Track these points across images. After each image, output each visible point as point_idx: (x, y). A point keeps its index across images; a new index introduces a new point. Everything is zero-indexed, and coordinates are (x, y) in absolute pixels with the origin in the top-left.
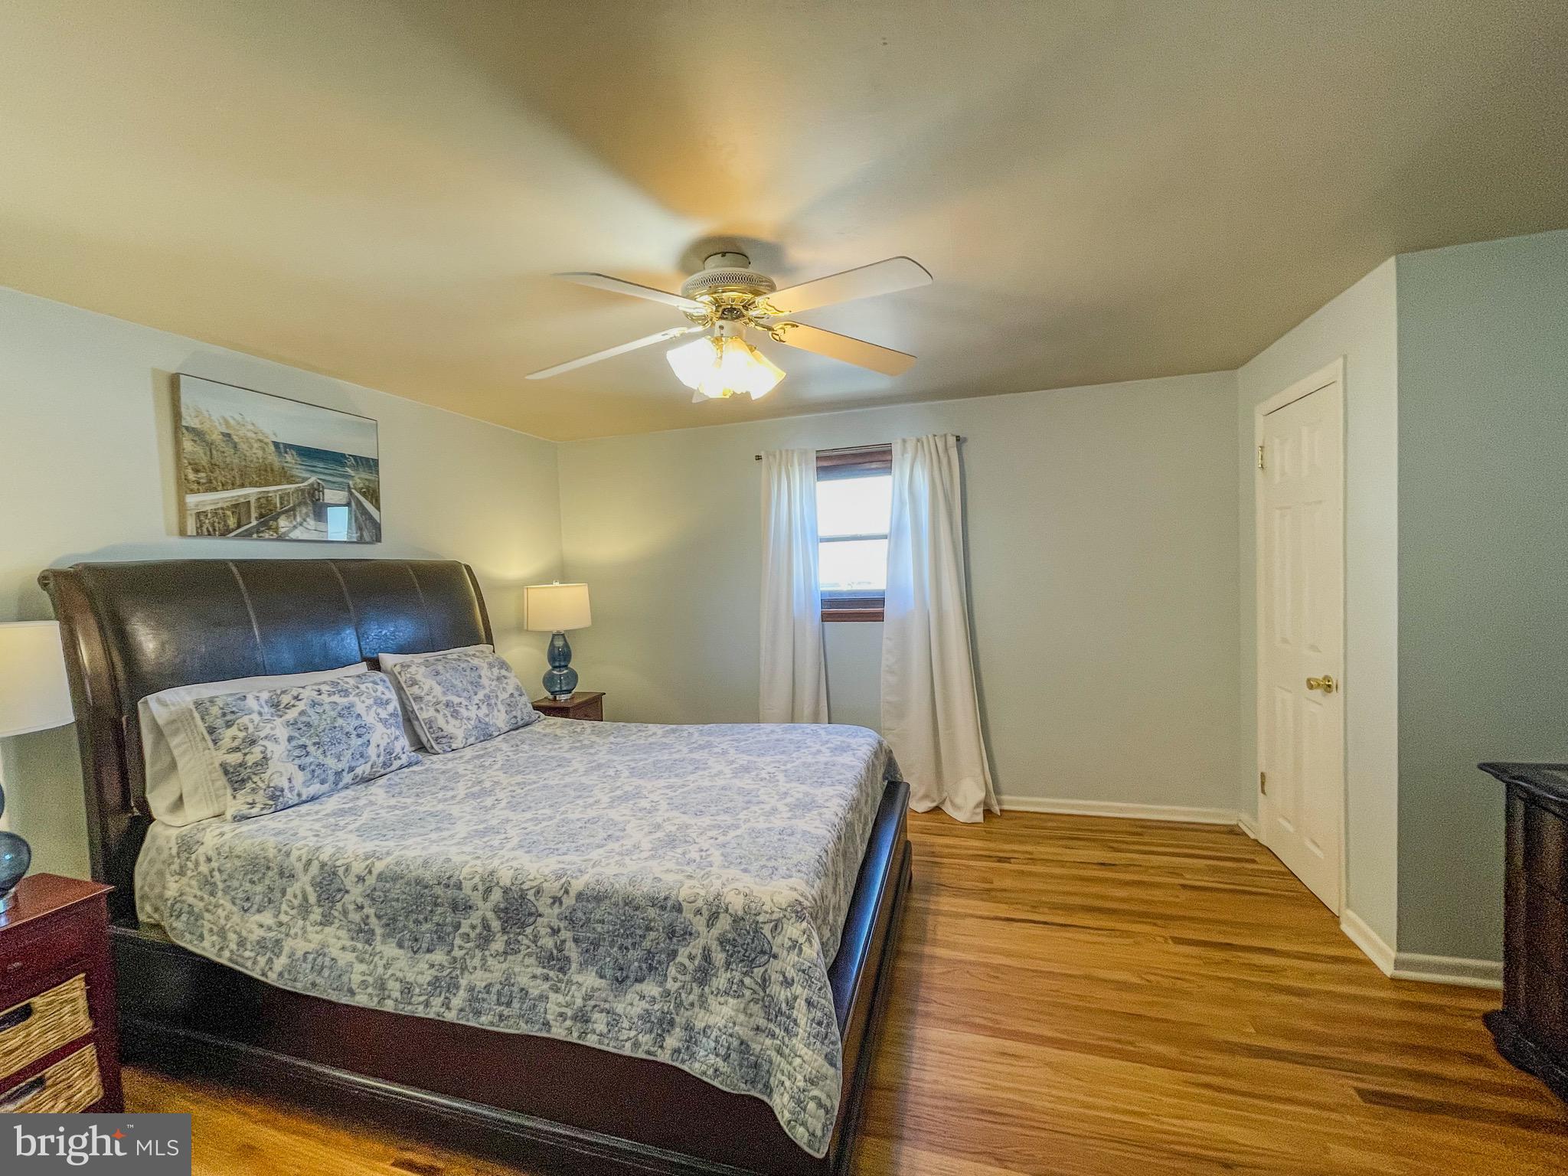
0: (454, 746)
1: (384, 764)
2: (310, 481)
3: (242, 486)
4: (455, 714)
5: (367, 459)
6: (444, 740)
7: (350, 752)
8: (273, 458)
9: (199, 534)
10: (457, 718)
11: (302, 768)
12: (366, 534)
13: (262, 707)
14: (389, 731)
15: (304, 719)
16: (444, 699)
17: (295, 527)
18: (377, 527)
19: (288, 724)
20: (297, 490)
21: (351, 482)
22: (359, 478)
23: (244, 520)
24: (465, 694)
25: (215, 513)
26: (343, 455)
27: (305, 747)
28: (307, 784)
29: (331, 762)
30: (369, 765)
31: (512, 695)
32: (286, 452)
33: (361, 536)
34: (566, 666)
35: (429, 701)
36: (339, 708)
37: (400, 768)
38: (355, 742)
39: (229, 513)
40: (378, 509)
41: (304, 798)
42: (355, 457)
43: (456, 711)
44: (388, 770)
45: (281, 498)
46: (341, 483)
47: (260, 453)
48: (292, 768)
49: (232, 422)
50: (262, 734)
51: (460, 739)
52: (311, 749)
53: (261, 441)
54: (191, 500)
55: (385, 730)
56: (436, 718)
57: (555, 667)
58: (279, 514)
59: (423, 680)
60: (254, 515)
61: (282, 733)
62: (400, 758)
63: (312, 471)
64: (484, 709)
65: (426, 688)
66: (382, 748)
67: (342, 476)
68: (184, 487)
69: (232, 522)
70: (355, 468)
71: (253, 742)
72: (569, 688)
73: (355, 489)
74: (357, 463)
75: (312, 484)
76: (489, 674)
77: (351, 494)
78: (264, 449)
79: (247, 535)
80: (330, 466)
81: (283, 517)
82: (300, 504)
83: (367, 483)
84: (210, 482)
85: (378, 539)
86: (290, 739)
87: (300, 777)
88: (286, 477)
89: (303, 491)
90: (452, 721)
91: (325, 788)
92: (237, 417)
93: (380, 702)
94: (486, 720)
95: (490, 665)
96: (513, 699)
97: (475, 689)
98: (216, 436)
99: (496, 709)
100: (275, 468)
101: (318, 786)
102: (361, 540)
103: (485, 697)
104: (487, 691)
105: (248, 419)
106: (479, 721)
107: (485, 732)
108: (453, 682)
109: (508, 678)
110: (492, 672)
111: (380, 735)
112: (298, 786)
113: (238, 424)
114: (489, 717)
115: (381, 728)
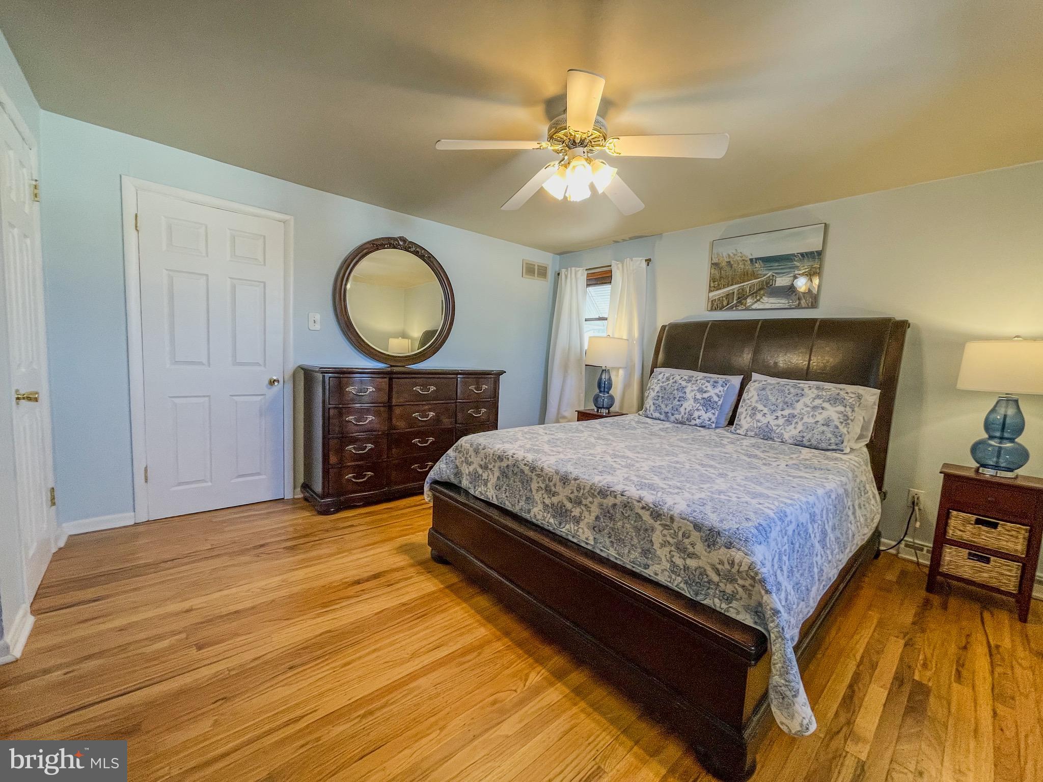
0: (738, 431)
1: (687, 419)
2: (768, 275)
3: (732, 285)
6: (739, 427)
7: (672, 406)
8: (749, 267)
9: (712, 310)
11: (654, 404)
12: (802, 303)
14: (695, 405)
15: (667, 386)
17: (756, 302)
20: (759, 282)
23: (730, 302)
24: (773, 408)
25: (719, 299)
26: (793, 255)
27: (659, 396)
28: (655, 411)
29: (663, 406)
32: (756, 263)
33: (799, 303)
37: (696, 425)
38: (676, 402)
39: (724, 299)
41: (654, 417)
42: (802, 254)
43: (754, 414)
44: (690, 423)
45: (750, 287)
47: (742, 267)
49: (732, 255)
51: (744, 429)
52: (660, 398)
53: (743, 260)
54: (711, 294)
55: (693, 403)
56: (742, 413)
57: (991, 438)
58: (748, 296)
59: (752, 391)
60: (735, 298)
61: (657, 389)
62: (695, 420)
63: (771, 269)
64: (781, 421)
65: (750, 395)
66: (687, 411)
68: (710, 291)
69: (725, 303)
72: (1010, 468)
73: (799, 274)
75: (769, 277)
76: (809, 402)
77: (796, 278)
78: (745, 265)
79: (731, 308)
80: (782, 264)
81: (750, 297)
82: (760, 290)
83: (809, 268)
84: (719, 285)
86: (658, 392)
87: (653, 408)
88: (754, 276)
89: (763, 281)
90: (748, 419)
91: (662, 417)
92: (734, 252)
93: (701, 391)
94: (775, 428)
95: (818, 397)
96: (814, 425)
97: (785, 406)
98: (724, 264)
99: (793, 426)
100: (749, 273)
101: (659, 415)
102: (799, 307)
103: (789, 414)
104: (796, 412)
105: (739, 251)
106: (767, 426)
107: (766, 435)
108: (770, 397)
109: (827, 410)
110: (813, 401)
111: (688, 405)
112: (651, 411)
113: (734, 255)
114: (781, 428)
115: (691, 401)
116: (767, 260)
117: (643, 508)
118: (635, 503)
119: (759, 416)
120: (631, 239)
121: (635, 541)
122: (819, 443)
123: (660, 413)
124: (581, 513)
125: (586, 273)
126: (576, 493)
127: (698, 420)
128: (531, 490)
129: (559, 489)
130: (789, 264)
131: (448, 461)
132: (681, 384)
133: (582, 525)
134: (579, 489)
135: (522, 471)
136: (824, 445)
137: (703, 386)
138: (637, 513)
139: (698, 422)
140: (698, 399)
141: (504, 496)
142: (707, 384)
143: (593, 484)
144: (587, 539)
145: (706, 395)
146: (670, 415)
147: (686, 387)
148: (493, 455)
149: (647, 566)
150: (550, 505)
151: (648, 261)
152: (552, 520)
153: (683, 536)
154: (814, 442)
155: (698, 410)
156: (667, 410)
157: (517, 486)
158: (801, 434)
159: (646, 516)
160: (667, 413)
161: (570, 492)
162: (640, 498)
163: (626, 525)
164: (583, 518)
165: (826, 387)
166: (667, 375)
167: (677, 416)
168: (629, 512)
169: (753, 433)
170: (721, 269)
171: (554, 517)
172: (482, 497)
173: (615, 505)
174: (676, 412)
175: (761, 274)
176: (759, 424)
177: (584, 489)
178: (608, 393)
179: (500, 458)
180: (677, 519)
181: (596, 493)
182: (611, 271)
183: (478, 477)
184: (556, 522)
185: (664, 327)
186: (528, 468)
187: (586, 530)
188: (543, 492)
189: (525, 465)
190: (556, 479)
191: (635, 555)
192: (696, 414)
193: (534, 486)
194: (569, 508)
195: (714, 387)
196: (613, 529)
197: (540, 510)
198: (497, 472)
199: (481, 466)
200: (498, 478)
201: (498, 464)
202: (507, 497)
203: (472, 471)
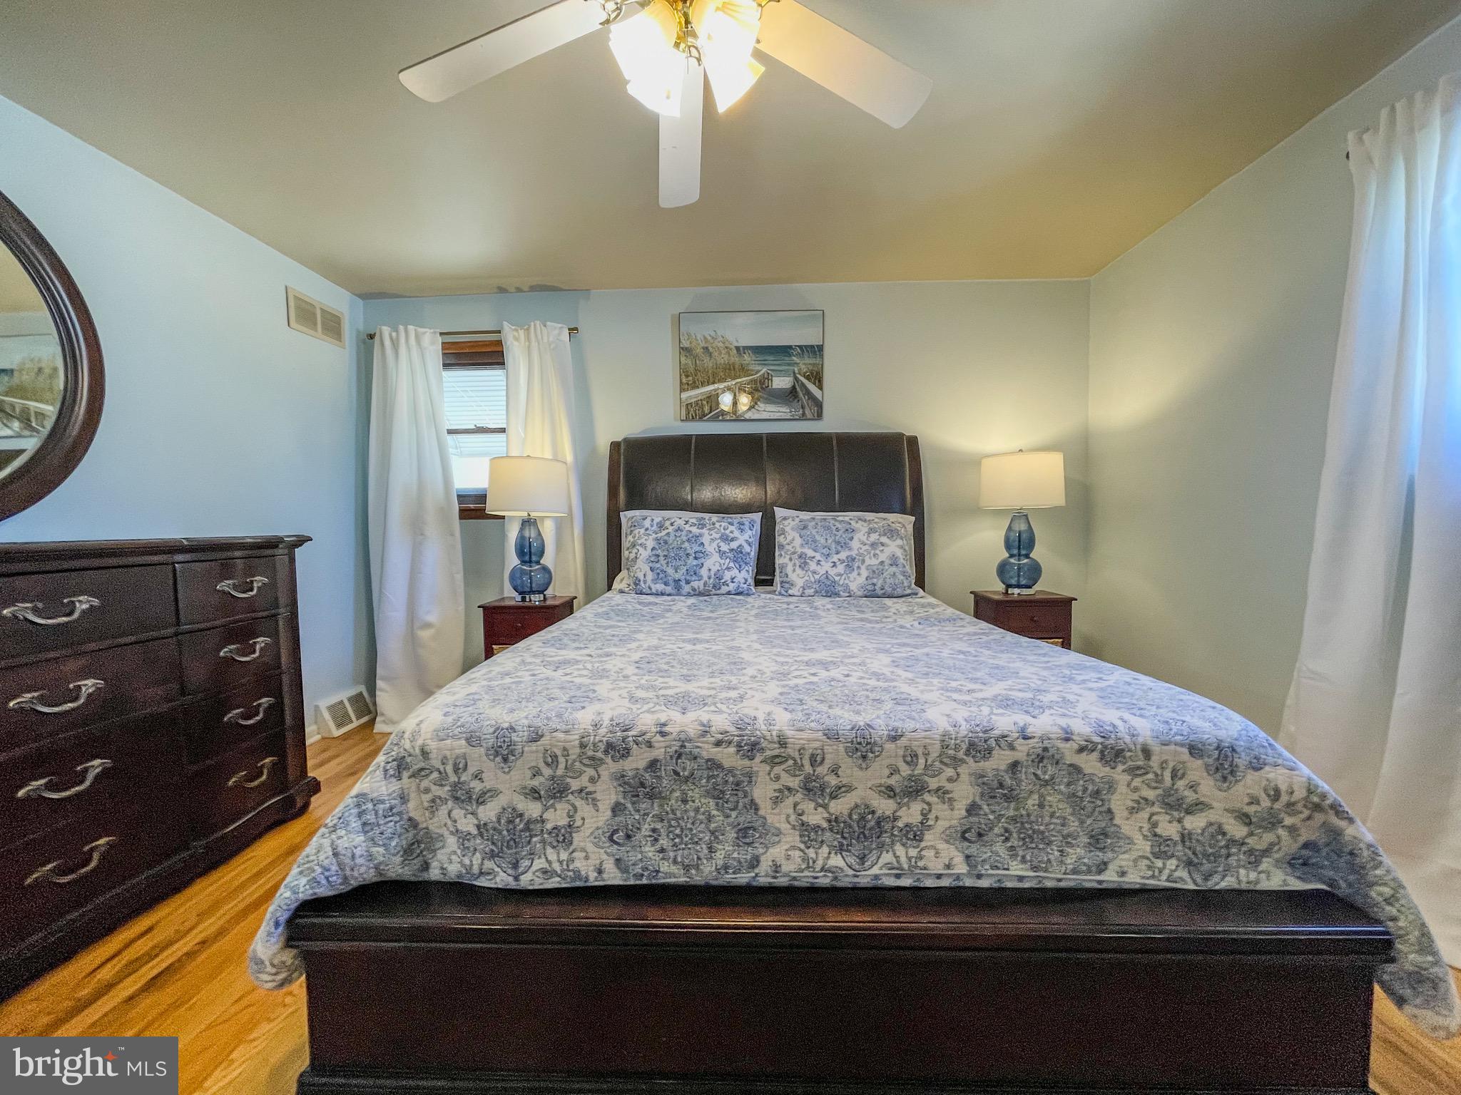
0: (790, 592)
1: (714, 586)
2: (762, 372)
3: (714, 383)
4: (804, 566)
5: (812, 347)
6: (787, 586)
7: (686, 568)
8: (735, 359)
9: (687, 420)
10: (803, 569)
11: (652, 569)
12: (808, 411)
13: (652, 526)
14: (723, 562)
15: (666, 538)
16: (799, 550)
17: (749, 409)
18: (819, 405)
19: (657, 539)
20: (751, 381)
21: (796, 369)
22: (804, 364)
23: (714, 408)
24: (826, 551)
25: (697, 403)
26: (790, 347)
27: (658, 556)
28: (655, 581)
29: (670, 571)
30: (702, 582)
31: (882, 562)
33: (804, 414)
34: (1027, 556)
35: (788, 550)
36: (691, 535)
37: (729, 593)
38: (691, 561)
39: (705, 402)
40: (821, 388)
41: (654, 591)
42: (800, 347)
43: (806, 563)
44: (718, 592)
46: (788, 370)
47: (726, 357)
48: (646, 568)
49: (709, 338)
50: (640, 542)
51: (798, 587)
52: (662, 558)
53: (727, 348)
54: (684, 395)
55: (719, 559)
56: (787, 564)
57: (1012, 556)
59: (790, 531)
61: (650, 543)
62: (728, 585)
64: (841, 568)
65: (789, 538)
66: (712, 573)
67: (789, 365)
68: (682, 390)
69: (706, 409)
70: (801, 355)
71: (634, 546)
72: (1030, 583)
73: (800, 374)
74: (803, 351)
75: (764, 374)
76: (864, 539)
77: (796, 378)
78: (729, 354)
83: (811, 367)
84: (694, 382)
85: (819, 416)
86: (653, 549)
87: (650, 576)
88: (744, 371)
89: (755, 381)
90: (799, 571)
91: (669, 589)
92: (713, 334)
93: (726, 539)
94: (837, 578)
95: (871, 531)
96: (881, 567)
97: (839, 548)
98: (699, 351)
99: (856, 572)
100: (737, 366)
101: (663, 586)
102: (803, 418)
103: (847, 558)
104: (854, 553)
105: (719, 334)
106: (827, 578)
107: (829, 590)
108: (818, 538)
109: (888, 546)
110: (869, 536)
111: (713, 563)
112: (649, 582)
113: (713, 338)
114: (843, 577)
115: (716, 557)
117: (1081, 750)
118: (1061, 745)
119: (813, 566)
120: (533, 288)
121: (1073, 825)
122: (894, 589)
123: (666, 584)
124: (924, 815)
125: (440, 340)
126: (905, 770)
127: (732, 585)
128: (754, 806)
129: (850, 771)
130: (786, 358)
131: (370, 817)
132: (690, 532)
133: (929, 838)
134: (911, 758)
135: (713, 765)
136: (899, 591)
137: (727, 532)
138: (1071, 765)
139: (732, 587)
140: (724, 552)
141: (649, 850)
142: (731, 528)
143: (945, 734)
144: (948, 867)
145: (734, 545)
146: (683, 583)
147: (701, 535)
148: (583, 746)
149: (1102, 867)
150: (825, 825)
151: (573, 330)
152: (836, 861)
153: (1174, 775)
154: (889, 590)
155: (728, 569)
156: (677, 576)
157: (697, 810)
158: (870, 582)
159: (1090, 764)
160: (677, 581)
161: (887, 772)
162: (1067, 733)
163: (1048, 798)
164: (930, 823)
165: (868, 519)
166: (657, 520)
167: (695, 584)
168: (1051, 770)
169: (813, 590)
170: (696, 357)
171: (841, 849)
172: (554, 883)
173: (1015, 765)
174: (694, 578)
175: (752, 370)
176: (817, 577)
177: (926, 755)
178: (538, 563)
179: (618, 750)
180: (1156, 748)
181: (961, 754)
182: (499, 343)
183: (527, 828)
184: (851, 860)
185: (615, 446)
186: (732, 750)
187: (942, 846)
188: (799, 796)
189: (718, 744)
190: (835, 753)
191: (1076, 854)
192: (727, 576)
193: (762, 791)
194: (888, 813)
195: (742, 531)
196: (1014, 820)
197: (793, 848)
198: (608, 794)
199: (534, 794)
200: (617, 809)
201: (610, 767)
202: (662, 850)
203: (494, 819)
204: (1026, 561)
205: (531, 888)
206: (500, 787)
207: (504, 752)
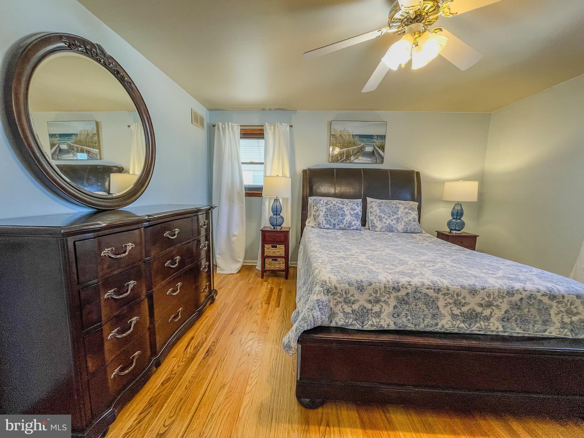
0: (376, 230)
1: (348, 227)
2: (361, 145)
3: (343, 148)
4: (381, 220)
5: (381, 136)
6: (374, 227)
7: (338, 220)
8: (352, 139)
9: (332, 162)
10: (381, 222)
11: (326, 220)
12: (378, 160)
13: (324, 203)
14: (352, 218)
15: (330, 208)
16: (379, 214)
17: (356, 159)
18: (382, 158)
19: (326, 208)
20: (357, 148)
21: (375, 144)
22: (378, 142)
23: (342, 158)
24: (389, 215)
25: (336, 156)
26: (373, 135)
27: (327, 215)
28: (326, 224)
29: (332, 220)
30: (344, 225)
31: (410, 220)
32: (355, 137)
33: (376, 162)
34: (460, 219)
35: (374, 214)
36: (339, 208)
37: (353, 229)
38: (340, 217)
39: (339, 156)
40: (384, 152)
41: (325, 227)
42: (377, 136)
43: (381, 219)
44: (349, 229)
45: (352, 151)
46: (371, 145)
47: (348, 139)
48: (323, 219)
49: (342, 131)
50: (320, 209)
51: (379, 228)
52: (329, 216)
53: (349, 135)
55: (350, 217)
56: (374, 219)
57: (453, 219)
58: (351, 155)
59: (375, 207)
60: (345, 156)
61: (324, 210)
62: (353, 226)
63: (363, 142)
64: (394, 222)
65: (374, 210)
66: (348, 222)
67: (372, 142)
68: (330, 151)
69: (339, 158)
70: (377, 139)
71: (318, 211)
72: (460, 229)
73: (376, 146)
74: (378, 137)
75: (362, 146)
76: (403, 211)
77: (375, 148)
78: (349, 137)
79: (342, 162)
80: (368, 139)
81: (353, 156)
82: (358, 152)
83: (380, 144)
85: (382, 162)
86: (325, 212)
87: (324, 222)
88: (355, 144)
89: (359, 148)
90: (379, 222)
91: (331, 227)
92: (344, 129)
93: (352, 209)
94: (393, 225)
95: (405, 208)
96: (409, 222)
97: (394, 214)
98: (338, 135)
99: (400, 223)
100: (352, 142)
101: (329, 226)
102: (376, 163)
103: (397, 218)
104: (399, 216)
105: (346, 129)
106: (390, 225)
107: (390, 229)
108: (386, 210)
109: (412, 214)
110: (404, 210)
111: (348, 218)
112: (324, 224)
113: (344, 131)
114: (396, 225)
115: (349, 216)
116: (362, 137)
117: (543, 295)
118: (537, 293)
119: (384, 220)
120: (276, 109)
121: (538, 318)
122: (415, 230)
123: (330, 225)
124: (491, 313)
125: (239, 128)
126: (487, 299)
127: (354, 226)
128: (438, 308)
129: (469, 299)
130: (371, 140)
131: (321, 307)
132: (339, 206)
133: (492, 320)
134: (489, 296)
135: (426, 295)
137: (353, 207)
138: (539, 300)
139: (355, 227)
140: (352, 214)
141: (404, 320)
142: (354, 205)
143: (499, 289)
144: (497, 329)
145: (355, 212)
146: (336, 225)
147: (343, 208)
148: (385, 288)
149: (545, 331)
150: (459, 314)
151: (291, 126)
152: (462, 325)
153: (571, 304)
154: (413, 230)
155: (354, 220)
156: (335, 222)
157: (420, 308)
158: (406, 227)
159: (546, 300)
160: (334, 224)
161: (481, 299)
162: (538, 290)
163: (531, 310)
164: (493, 315)
165: (402, 203)
166: (325, 201)
167: (341, 226)
168: (533, 301)
169: (384, 229)
170: (336, 138)
171: (464, 322)
172: (374, 328)
173: (521, 299)
174: (341, 223)
175: (358, 144)
176: (386, 225)
177: (494, 294)
178: (279, 215)
179: (396, 289)
180: (566, 296)
181: (504, 295)
182: (262, 130)
183: (367, 312)
184: (467, 325)
185: (304, 171)
186: (432, 291)
187: (496, 322)
188: (452, 305)
189: (428, 289)
190: (464, 293)
191: (538, 326)
192: (353, 223)
193: (441, 303)
194: (480, 312)
195: (358, 206)
196: (519, 315)
197: (449, 321)
198: (393, 302)
199: (370, 301)
200: (395, 307)
201: (394, 294)
202: (409, 320)
203: (357, 309)
204: (459, 221)
205: (367, 329)
206: (359, 299)
207: (361, 288)
